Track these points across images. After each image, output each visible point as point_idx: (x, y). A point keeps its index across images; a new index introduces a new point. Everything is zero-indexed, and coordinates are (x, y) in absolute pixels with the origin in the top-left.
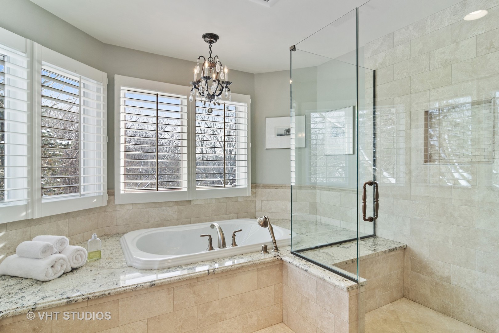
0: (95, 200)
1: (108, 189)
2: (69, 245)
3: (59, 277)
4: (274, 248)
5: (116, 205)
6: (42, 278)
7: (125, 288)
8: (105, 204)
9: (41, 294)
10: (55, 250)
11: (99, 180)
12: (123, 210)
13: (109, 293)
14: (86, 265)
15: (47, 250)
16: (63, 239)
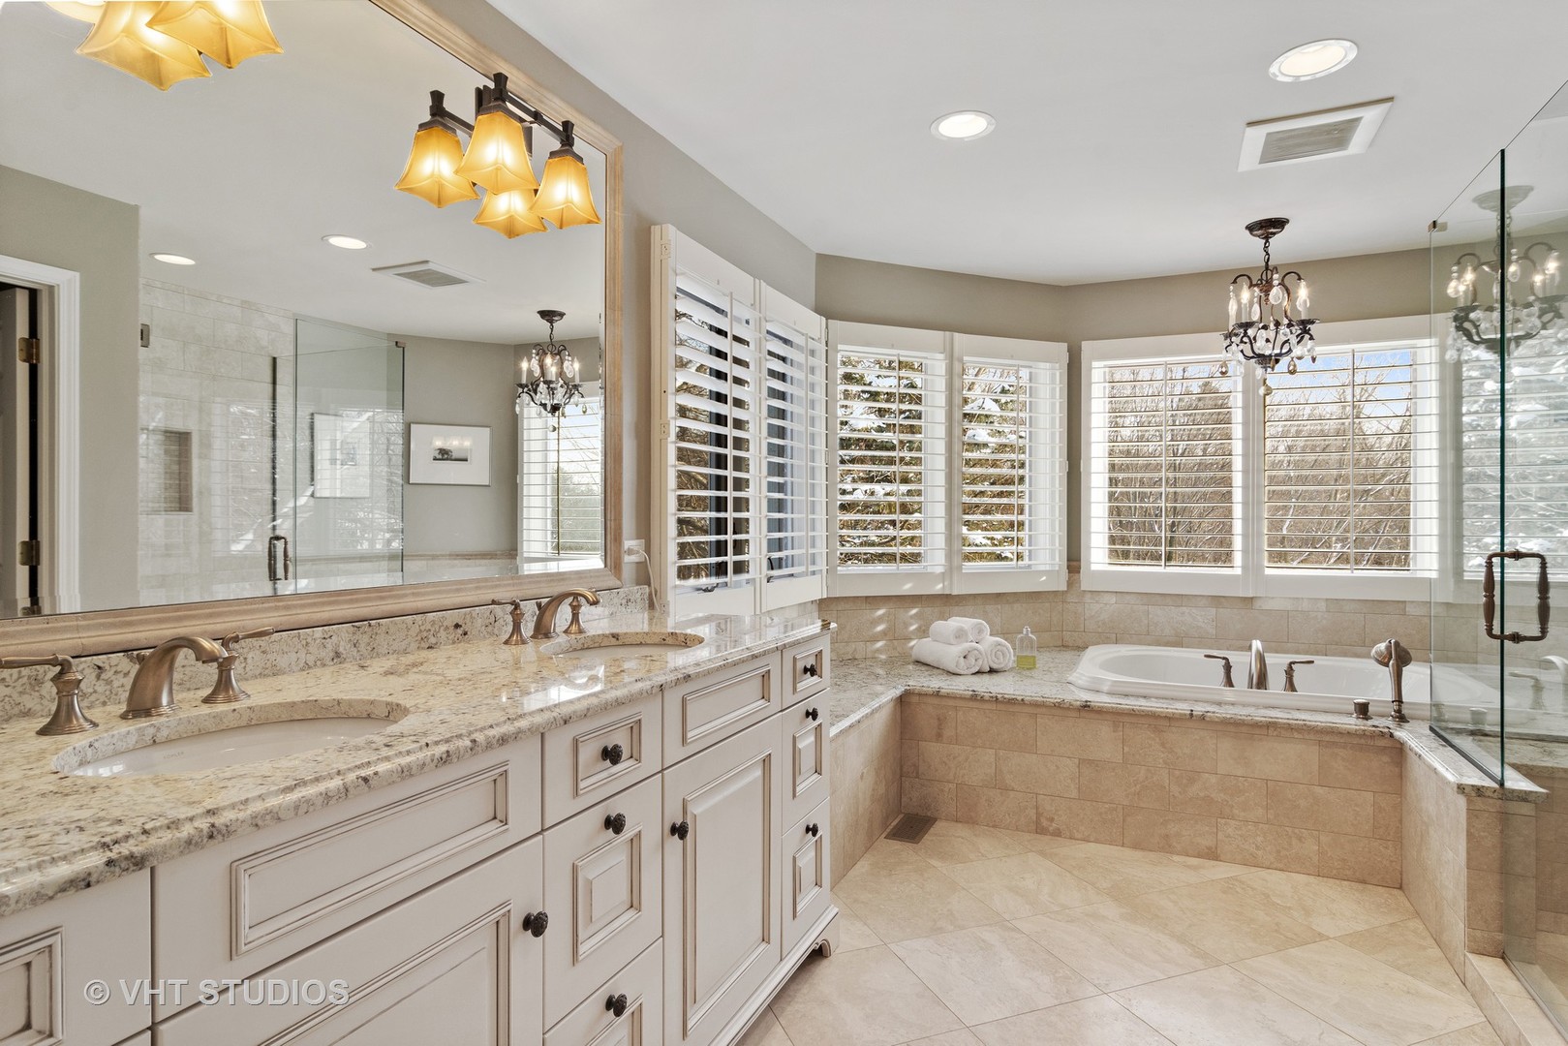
0: (1044, 578)
1: (1068, 560)
2: (991, 635)
3: (973, 674)
4: (1393, 713)
5: (1084, 591)
6: (952, 668)
7: (1045, 700)
8: (1063, 587)
9: (948, 682)
10: (971, 638)
11: (1053, 543)
12: (1097, 602)
13: (1022, 700)
14: (1012, 669)
15: (960, 635)
16: (981, 624)
